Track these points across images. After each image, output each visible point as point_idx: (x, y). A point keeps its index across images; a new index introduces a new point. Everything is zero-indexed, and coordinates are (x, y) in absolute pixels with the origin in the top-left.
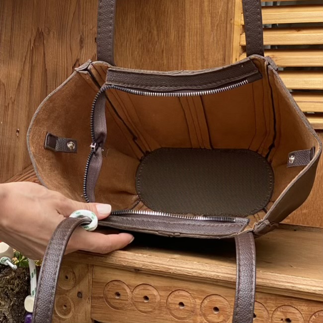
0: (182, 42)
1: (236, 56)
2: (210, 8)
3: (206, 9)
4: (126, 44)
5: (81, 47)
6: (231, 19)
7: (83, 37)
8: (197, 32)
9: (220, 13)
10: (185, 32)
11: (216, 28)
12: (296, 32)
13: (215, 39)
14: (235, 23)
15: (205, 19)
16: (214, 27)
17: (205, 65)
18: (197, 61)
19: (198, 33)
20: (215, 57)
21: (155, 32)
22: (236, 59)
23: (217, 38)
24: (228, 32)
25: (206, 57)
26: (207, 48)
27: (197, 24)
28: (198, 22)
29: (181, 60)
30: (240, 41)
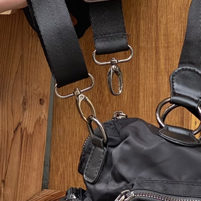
5: (24, 109)
7: (26, 98)
10: (139, 92)
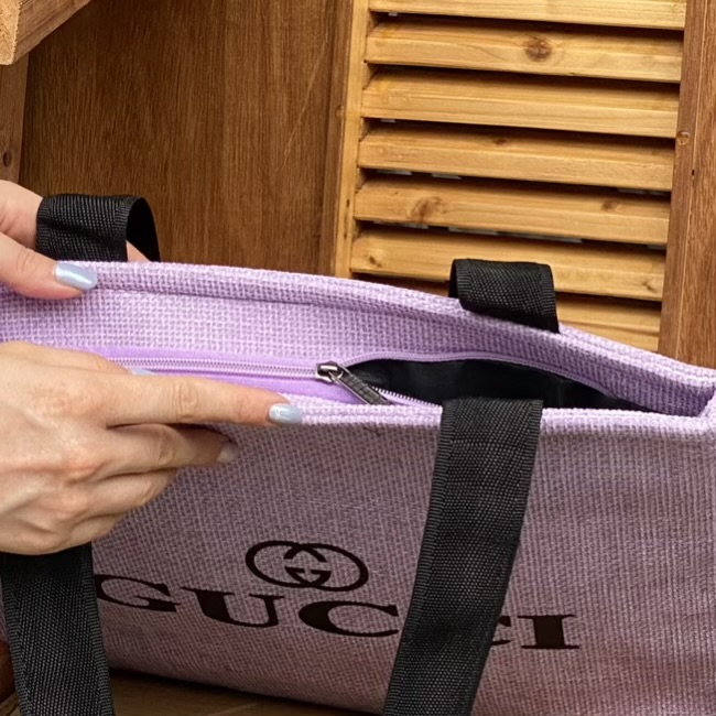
0: (216, 149)
1: (349, 194)
2: (288, 73)
3: (277, 72)
4: (73, 142)
6: (339, 108)
8: (253, 128)
9: (310, 87)
11: (299, 122)
12: (494, 146)
13: (298, 149)
14: (349, 117)
15: (273, 97)
16: (296, 119)
17: (272, 210)
18: (251, 199)
19: (256, 131)
20: (297, 193)
21: (148, 119)
22: (348, 202)
23: (302, 148)
24: (330, 139)
25: (273, 191)
26: (277, 170)
27: (253, 109)
28: (256, 106)
29: (212, 194)
30: (358, 157)
